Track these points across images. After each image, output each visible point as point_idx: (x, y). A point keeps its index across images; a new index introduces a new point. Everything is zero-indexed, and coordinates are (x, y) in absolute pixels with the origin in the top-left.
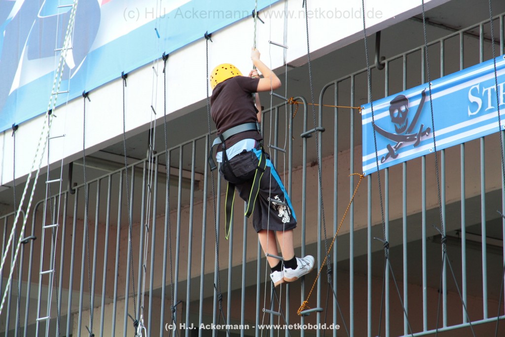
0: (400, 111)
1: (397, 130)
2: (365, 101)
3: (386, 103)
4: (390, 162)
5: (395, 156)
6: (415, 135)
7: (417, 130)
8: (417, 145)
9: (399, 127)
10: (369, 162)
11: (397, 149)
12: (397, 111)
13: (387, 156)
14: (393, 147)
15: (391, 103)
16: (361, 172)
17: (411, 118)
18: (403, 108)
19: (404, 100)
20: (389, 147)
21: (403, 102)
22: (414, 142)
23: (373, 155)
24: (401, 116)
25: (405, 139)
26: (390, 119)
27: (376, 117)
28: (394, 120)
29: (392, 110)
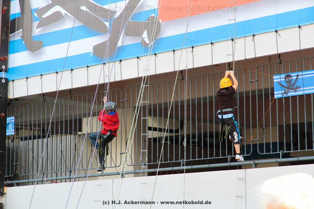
1: (288, 85)
2: (275, 74)
3: (283, 76)
4: (285, 95)
5: (287, 94)
6: (295, 88)
9: (288, 84)
10: (277, 94)
11: (288, 92)
12: (287, 79)
13: (284, 93)
14: (286, 91)
15: (285, 76)
16: (274, 97)
17: (293, 82)
19: (290, 76)
20: (284, 90)
21: (289, 77)
22: (294, 90)
23: (280, 92)
24: (289, 81)
25: (290, 89)
26: (285, 81)
28: (286, 82)
29: (285, 79)
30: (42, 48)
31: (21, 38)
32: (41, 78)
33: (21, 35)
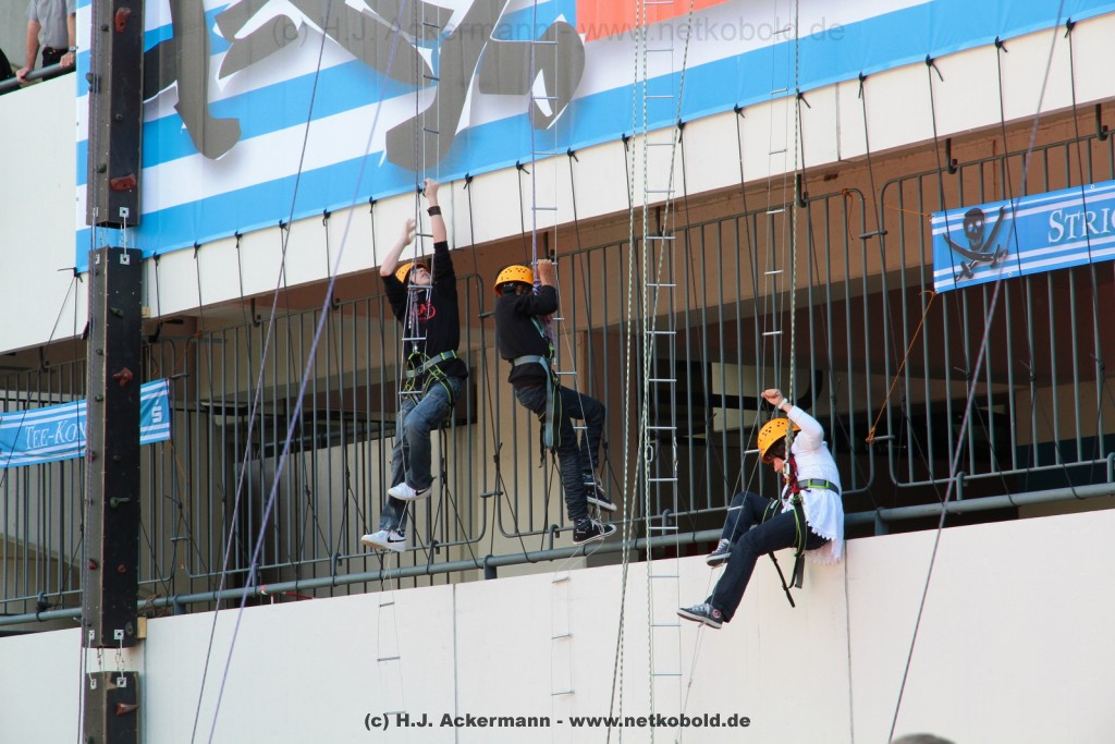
0: (975, 226)
1: (972, 247)
3: (961, 215)
4: (965, 282)
5: (970, 276)
6: (992, 255)
7: (994, 250)
8: (994, 266)
9: (972, 242)
10: (942, 278)
11: (972, 268)
12: (971, 226)
13: (962, 274)
14: (967, 265)
15: (966, 215)
16: (933, 289)
17: (987, 235)
18: (979, 224)
19: (980, 215)
20: (963, 264)
21: (978, 216)
23: (949, 271)
24: (976, 231)
25: (980, 258)
26: (964, 233)
27: (952, 228)
28: (969, 234)
29: (966, 223)
30: (240, 143)
31: (174, 112)
32: (237, 247)
33: (176, 101)
